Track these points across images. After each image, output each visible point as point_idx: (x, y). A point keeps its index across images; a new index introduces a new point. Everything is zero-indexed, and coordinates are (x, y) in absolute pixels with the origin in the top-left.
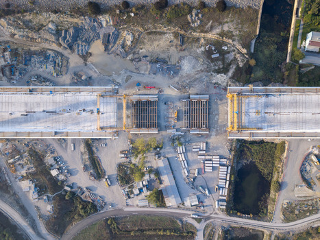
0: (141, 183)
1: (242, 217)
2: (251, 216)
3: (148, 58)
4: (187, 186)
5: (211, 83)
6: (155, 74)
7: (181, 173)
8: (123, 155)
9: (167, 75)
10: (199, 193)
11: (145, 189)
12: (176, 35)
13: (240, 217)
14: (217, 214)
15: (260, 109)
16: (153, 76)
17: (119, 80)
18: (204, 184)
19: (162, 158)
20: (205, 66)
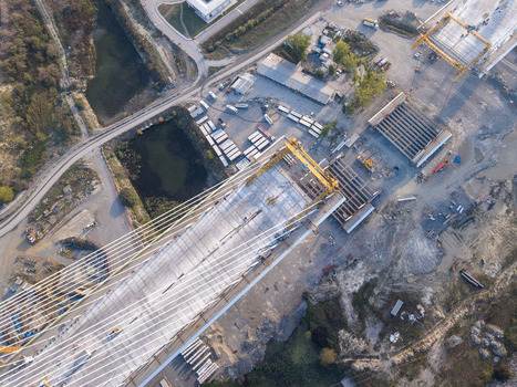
0: (330, 52)
1: (152, 119)
2: (140, 131)
3: (484, 207)
4: (266, 95)
5: (362, 258)
6: (453, 194)
7: (288, 103)
8: (383, 62)
9: (435, 208)
10: (242, 98)
11: (318, 50)
12: (487, 282)
13: (157, 116)
14: (194, 96)
15: (274, 209)
16: (452, 190)
17: (486, 143)
18: (244, 115)
19: (332, 100)
20: (396, 276)
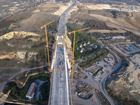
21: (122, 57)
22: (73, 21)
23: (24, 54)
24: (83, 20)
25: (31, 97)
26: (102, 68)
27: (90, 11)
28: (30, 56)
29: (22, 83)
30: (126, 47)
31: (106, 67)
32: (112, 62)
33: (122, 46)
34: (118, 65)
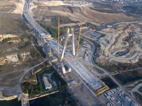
2: (112, 80)
21: (93, 42)
22: (40, 18)
23: (16, 57)
24: (49, 17)
25: (50, 88)
26: (86, 52)
27: (49, 8)
28: (24, 57)
29: (35, 81)
30: (92, 34)
31: (87, 51)
32: (89, 46)
33: (89, 34)
34: (94, 47)
